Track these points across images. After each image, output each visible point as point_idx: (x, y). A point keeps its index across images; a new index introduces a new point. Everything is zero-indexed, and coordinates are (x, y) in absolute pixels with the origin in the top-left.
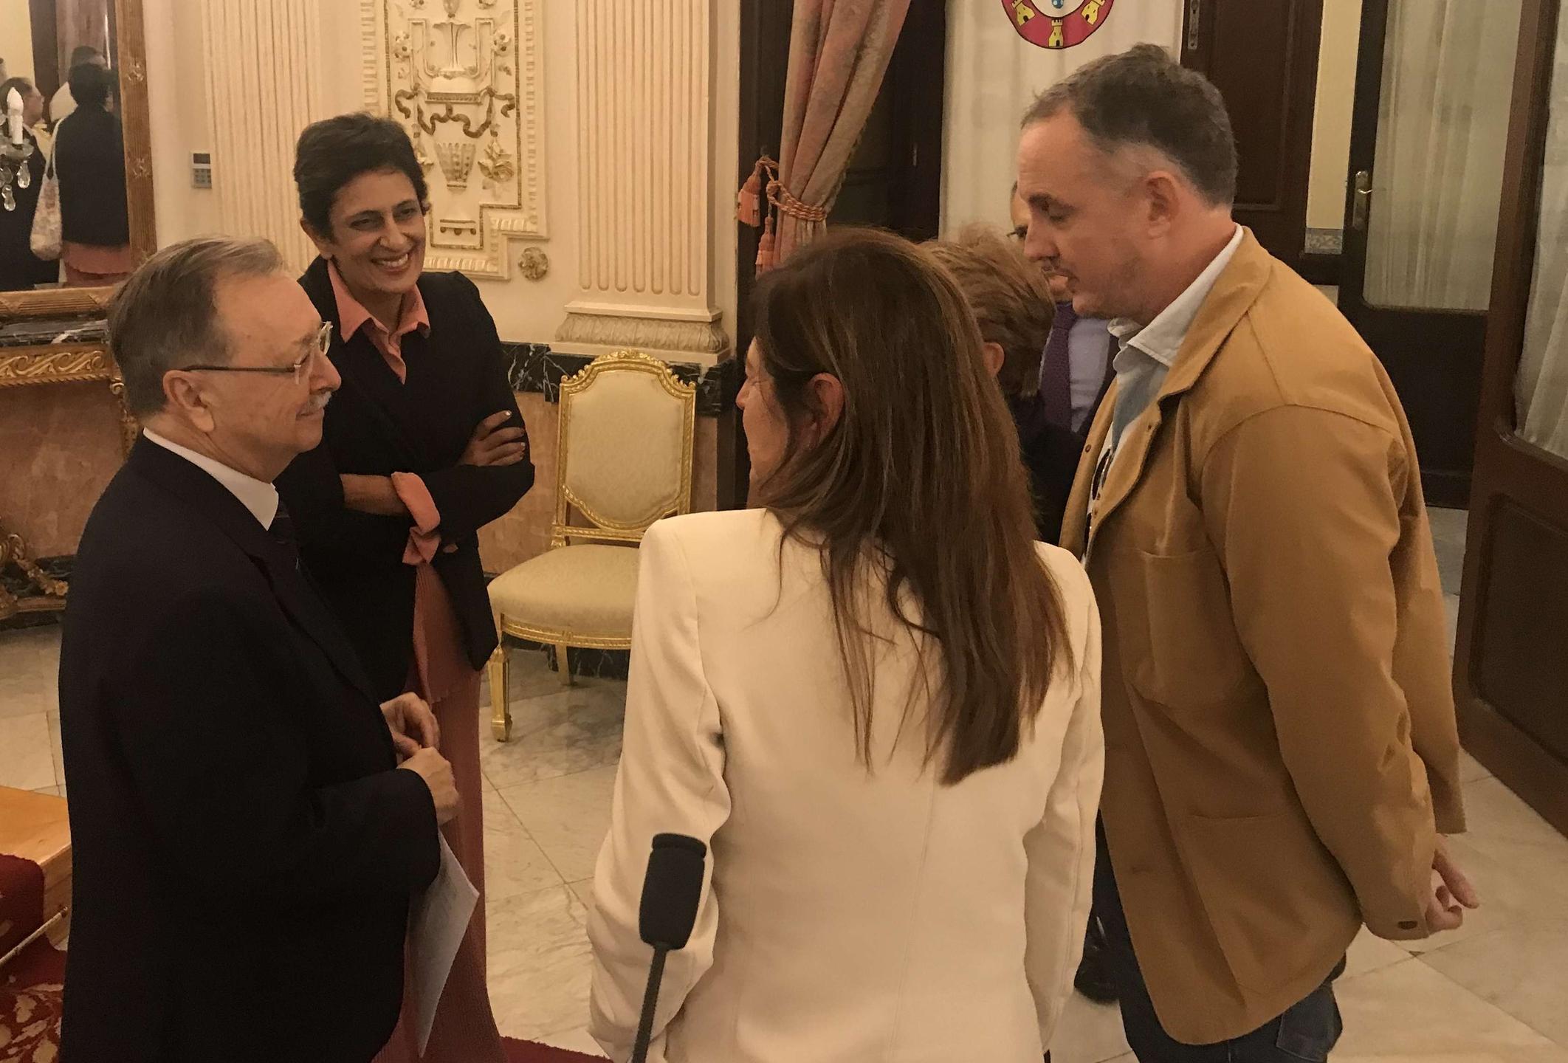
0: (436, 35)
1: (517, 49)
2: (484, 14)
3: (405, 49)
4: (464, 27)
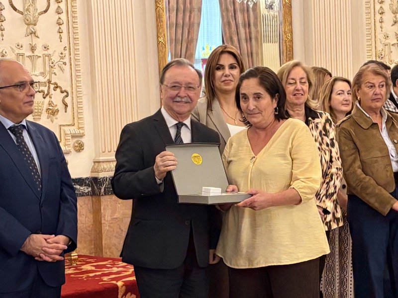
3: (382, 55)
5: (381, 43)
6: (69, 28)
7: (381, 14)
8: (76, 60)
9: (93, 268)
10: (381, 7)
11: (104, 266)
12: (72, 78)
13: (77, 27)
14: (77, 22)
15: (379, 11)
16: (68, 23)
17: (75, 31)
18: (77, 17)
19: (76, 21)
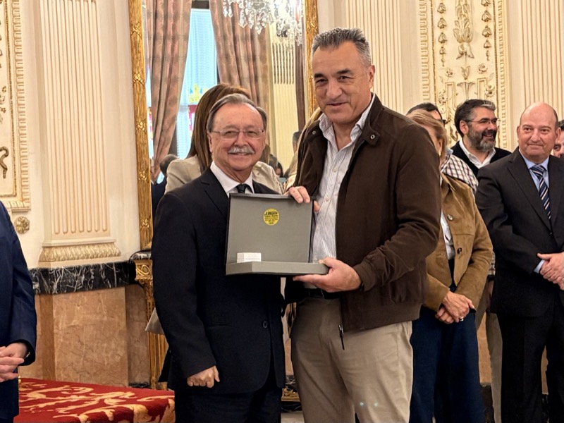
0: (459, 89)
1: (497, 91)
2: (481, 76)
3: (443, 98)
4: (472, 84)
5: (442, 81)
6: (9, 61)
7: (442, 42)
8: (19, 105)
9: (44, 397)
10: (442, 33)
11: (59, 394)
12: (13, 130)
13: (21, 60)
14: (21, 53)
15: (439, 38)
16: (9, 54)
17: (18, 66)
18: (21, 46)
19: (20, 51)
